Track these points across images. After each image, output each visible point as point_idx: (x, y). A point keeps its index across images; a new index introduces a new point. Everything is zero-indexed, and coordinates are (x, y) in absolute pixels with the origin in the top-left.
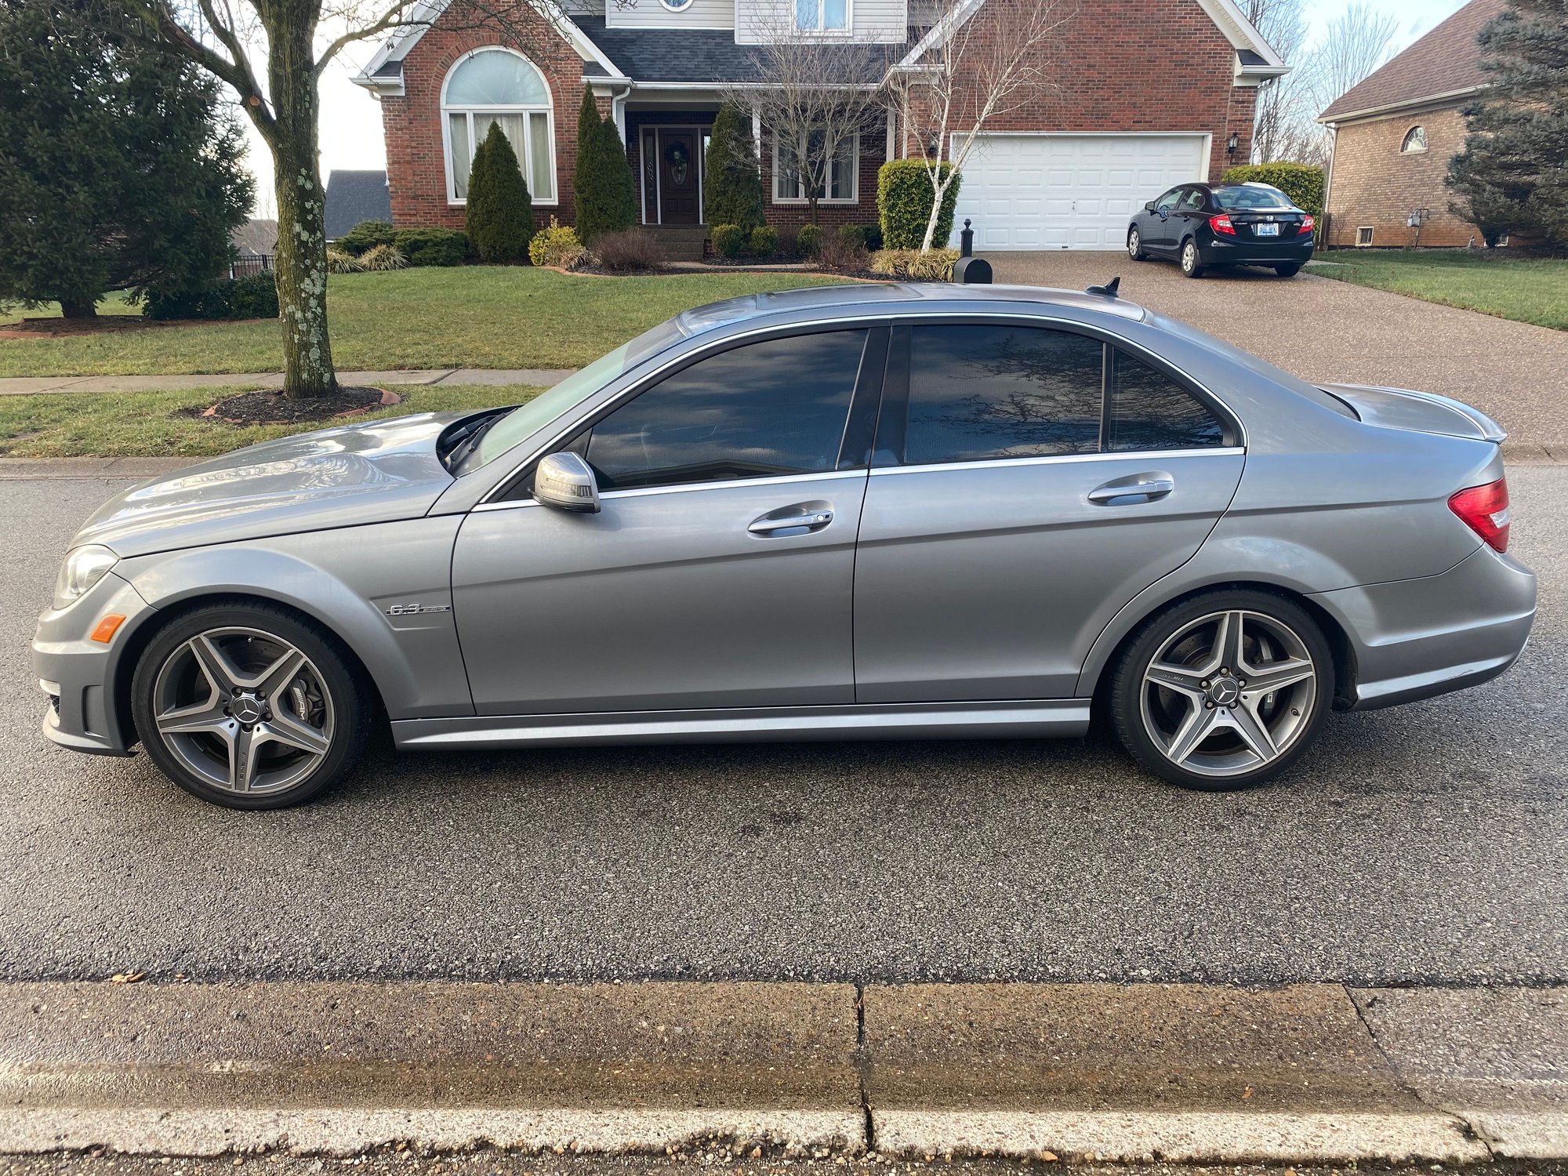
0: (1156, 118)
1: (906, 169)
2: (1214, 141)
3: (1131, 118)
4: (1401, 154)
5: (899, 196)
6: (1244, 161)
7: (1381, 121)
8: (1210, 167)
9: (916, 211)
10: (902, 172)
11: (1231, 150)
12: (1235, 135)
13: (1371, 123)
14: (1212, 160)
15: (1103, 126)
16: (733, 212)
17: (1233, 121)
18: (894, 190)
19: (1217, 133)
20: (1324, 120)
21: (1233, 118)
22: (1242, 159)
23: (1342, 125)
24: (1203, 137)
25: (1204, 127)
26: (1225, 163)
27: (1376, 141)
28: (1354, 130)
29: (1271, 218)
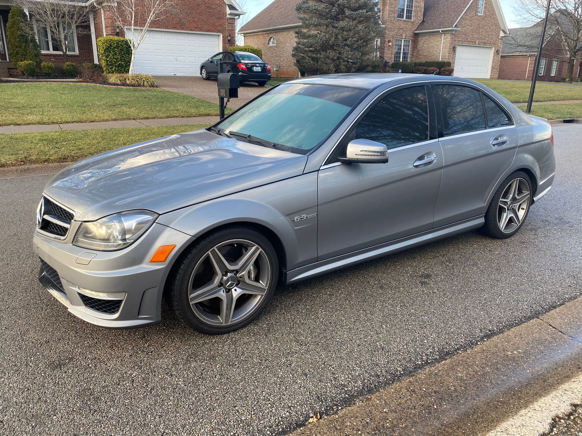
0: (202, 27)
1: (112, 40)
2: (223, 37)
3: (194, 26)
4: (268, 46)
5: (110, 52)
6: (233, 45)
7: (260, 34)
8: (223, 46)
9: (118, 58)
10: (110, 42)
11: (229, 41)
12: (230, 35)
13: (256, 35)
14: (223, 44)
15: (184, 28)
16: (25, 55)
17: (228, 30)
18: (107, 49)
19: (223, 34)
20: (240, 33)
21: (228, 29)
22: (233, 44)
23: (246, 35)
24: (219, 35)
25: (219, 31)
26: (227, 45)
27: (258, 41)
28: (250, 37)
29: (258, 65)
